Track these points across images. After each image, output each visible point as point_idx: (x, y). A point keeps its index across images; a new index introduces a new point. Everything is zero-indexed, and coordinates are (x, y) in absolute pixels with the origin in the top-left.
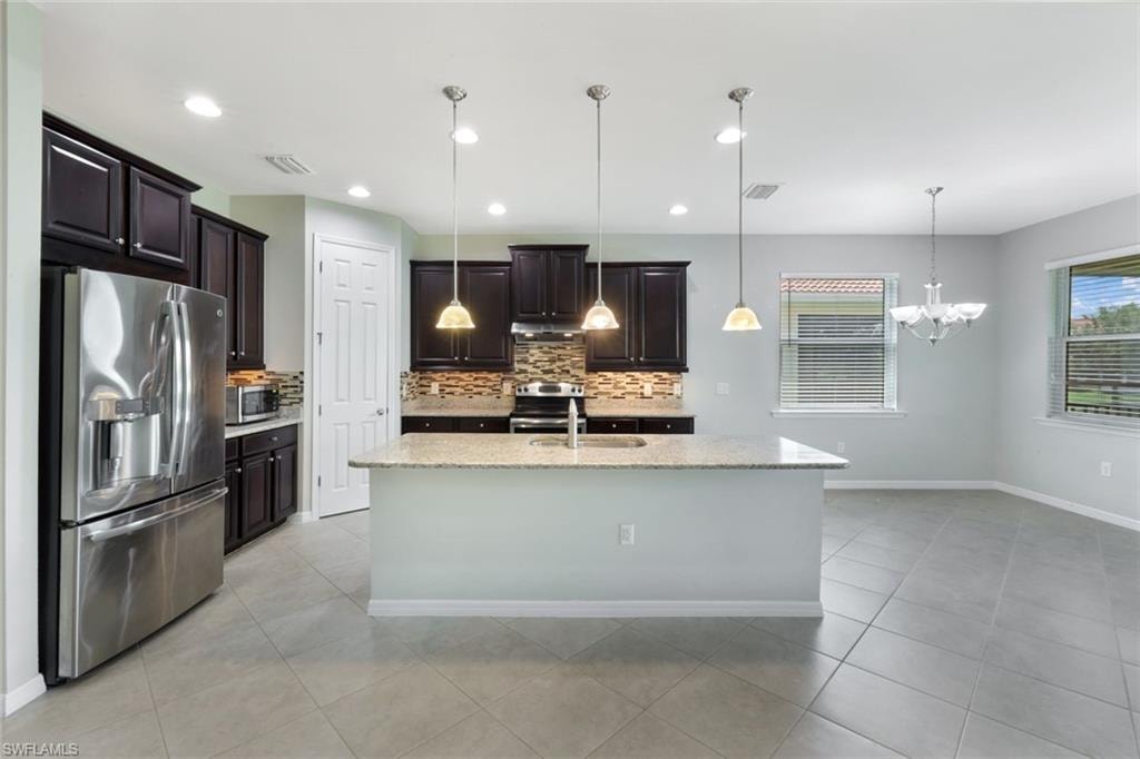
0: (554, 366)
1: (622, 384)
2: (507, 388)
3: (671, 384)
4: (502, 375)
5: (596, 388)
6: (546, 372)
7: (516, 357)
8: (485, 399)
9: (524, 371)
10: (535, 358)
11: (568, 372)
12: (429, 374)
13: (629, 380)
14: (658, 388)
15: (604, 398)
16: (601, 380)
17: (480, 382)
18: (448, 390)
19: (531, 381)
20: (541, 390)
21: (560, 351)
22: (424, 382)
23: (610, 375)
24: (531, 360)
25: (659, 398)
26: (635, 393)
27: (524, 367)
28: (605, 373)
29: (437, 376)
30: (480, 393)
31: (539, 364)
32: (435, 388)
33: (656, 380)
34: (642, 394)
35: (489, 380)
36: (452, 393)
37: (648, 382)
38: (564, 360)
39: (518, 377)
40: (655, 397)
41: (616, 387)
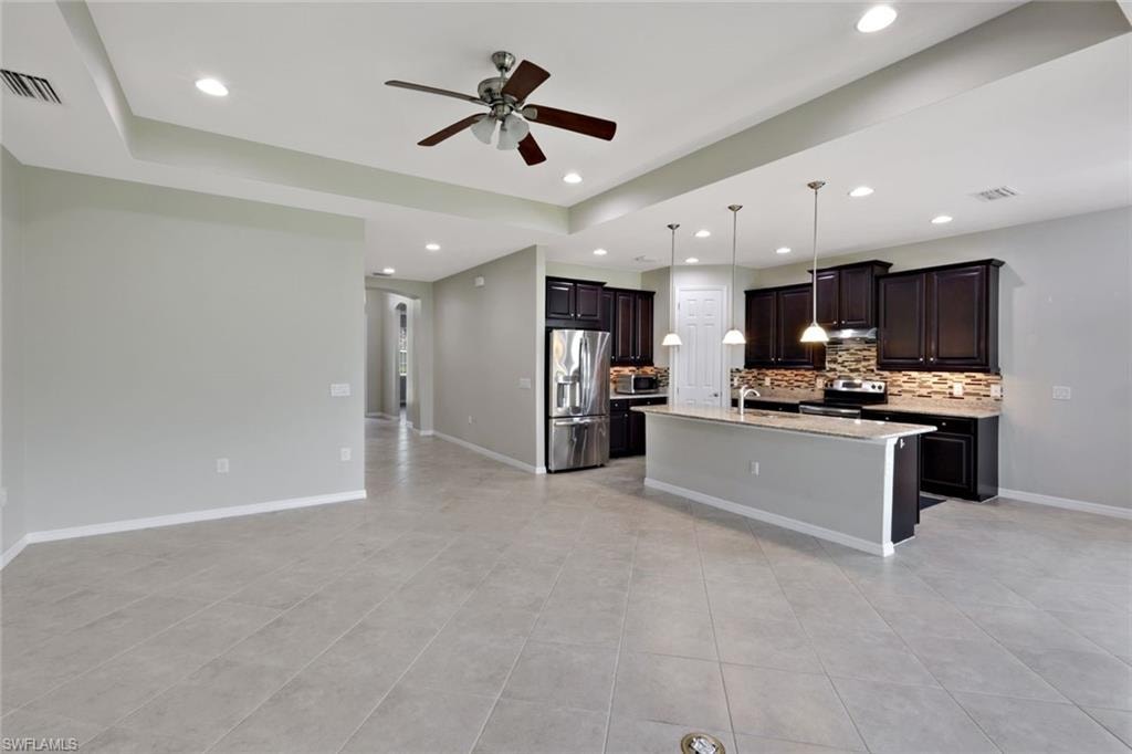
0: (859, 366)
1: (928, 384)
2: (820, 383)
3: (988, 385)
4: (816, 373)
5: (900, 386)
6: (852, 371)
7: (828, 358)
8: (803, 391)
9: (834, 370)
10: (843, 358)
11: (872, 371)
12: (764, 371)
13: (936, 379)
14: (970, 389)
15: (910, 395)
16: (905, 379)
17: (799, 378)
18: (776, 383)
19: (840, 378)
20: (844, 385)
21: (865, 353)
22: (761, 377)
23: (914, 374)
24: (840, 360)
25: (973, 399)
26: (944, 393)
27: (833, 366)
28: (909, 373)
29: (769, 372)
30: (799, 387)
31: (846, 364)
32: (767, 381)
33: (969, 381)
34: (951, 394)
35: (806, 376)
36: (779, 386)
37: (958, 382)
38: (869, 360)
39: (828, 374)
40: (966, 398)
41: (921, 386)
